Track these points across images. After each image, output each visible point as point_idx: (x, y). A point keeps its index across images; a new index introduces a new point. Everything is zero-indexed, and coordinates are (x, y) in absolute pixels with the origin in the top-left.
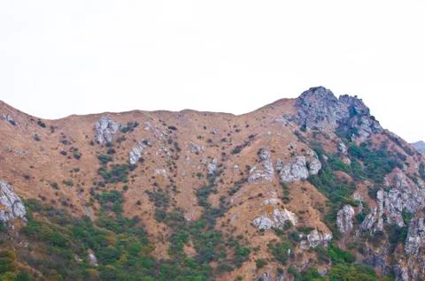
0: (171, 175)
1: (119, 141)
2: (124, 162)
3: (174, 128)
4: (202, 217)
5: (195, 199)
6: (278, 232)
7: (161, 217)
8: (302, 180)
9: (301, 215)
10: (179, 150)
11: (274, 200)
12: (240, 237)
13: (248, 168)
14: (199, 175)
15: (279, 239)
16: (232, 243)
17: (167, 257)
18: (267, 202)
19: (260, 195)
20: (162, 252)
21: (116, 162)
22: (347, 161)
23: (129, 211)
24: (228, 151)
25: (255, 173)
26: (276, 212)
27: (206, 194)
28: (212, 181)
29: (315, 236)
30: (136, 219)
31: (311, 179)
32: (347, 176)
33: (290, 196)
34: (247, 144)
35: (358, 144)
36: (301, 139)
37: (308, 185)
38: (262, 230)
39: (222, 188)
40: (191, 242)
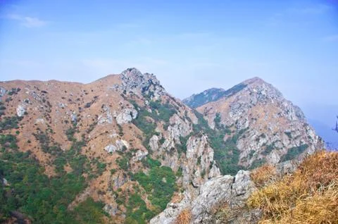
0: (48, 122)
1: (7, 101)
2: (13, 115)
3: (45, 92)
4: (72, 148)
5: (65, 137)
6: (120, 153)
7: (46, 150)
8: (129, 122)
9: (131, 142)
10: (51, 106)
11: (115, 135)
12: (99, 158)
13: (97, 116)
14: (67, 122)
15: (121, 157)
16: (94, 161)
17: (55, 174)
18: (111, 136)
19: (107, 132)
20: (50, 172)
21: (7, 116)
22: (150, 111)
23: (23, 147)
24: (82, 106)
25: (101, 119)
26: (117, 141)
27: (73, 133)
28: (75, 125)
29: (140, 154)
30: (29, 152)
31: (133, 121)
32: (152, 119)
33: (123, 132)
34: (93, 102)
35: (154, 101)
36: (125, 99)
37: (132, 125)
38: (111, 153)
39: (83, 129)
40: (68, 164)
